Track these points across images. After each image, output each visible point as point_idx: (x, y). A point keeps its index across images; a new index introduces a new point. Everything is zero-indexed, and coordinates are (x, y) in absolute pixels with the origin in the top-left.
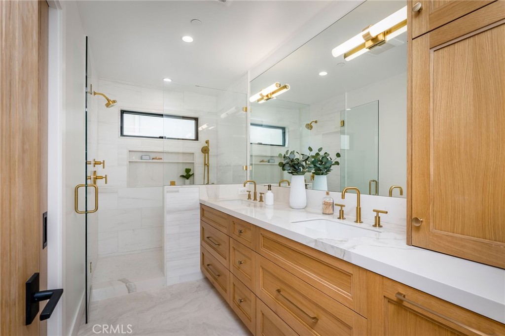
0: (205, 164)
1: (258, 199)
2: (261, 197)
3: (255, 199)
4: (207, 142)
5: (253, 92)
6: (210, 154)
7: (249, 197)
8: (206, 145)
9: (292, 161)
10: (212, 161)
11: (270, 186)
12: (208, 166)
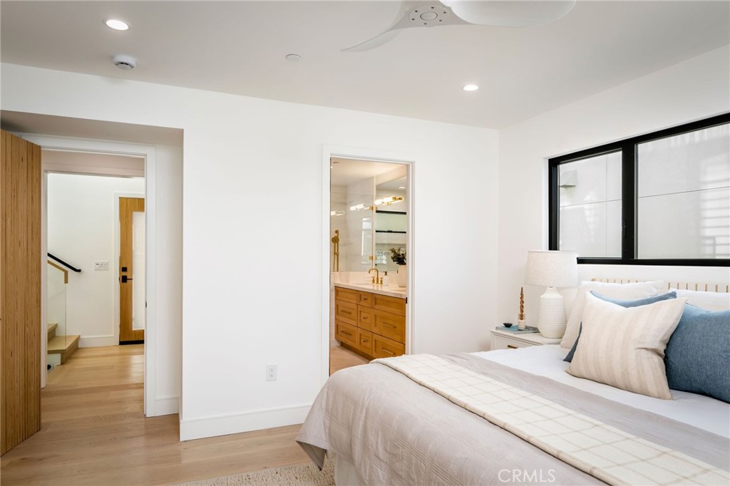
0: (335, 253)
1: (380, 282)
2: (381, 281)
3: (378, 282)
4: (337, 232)
5: (378, 197)
6: (339, 243)
7: (373, 281)
8: (336, 235)
9: (399, 255)
10: (341, 250)
11: (386, 273)
12: (338, 255)
